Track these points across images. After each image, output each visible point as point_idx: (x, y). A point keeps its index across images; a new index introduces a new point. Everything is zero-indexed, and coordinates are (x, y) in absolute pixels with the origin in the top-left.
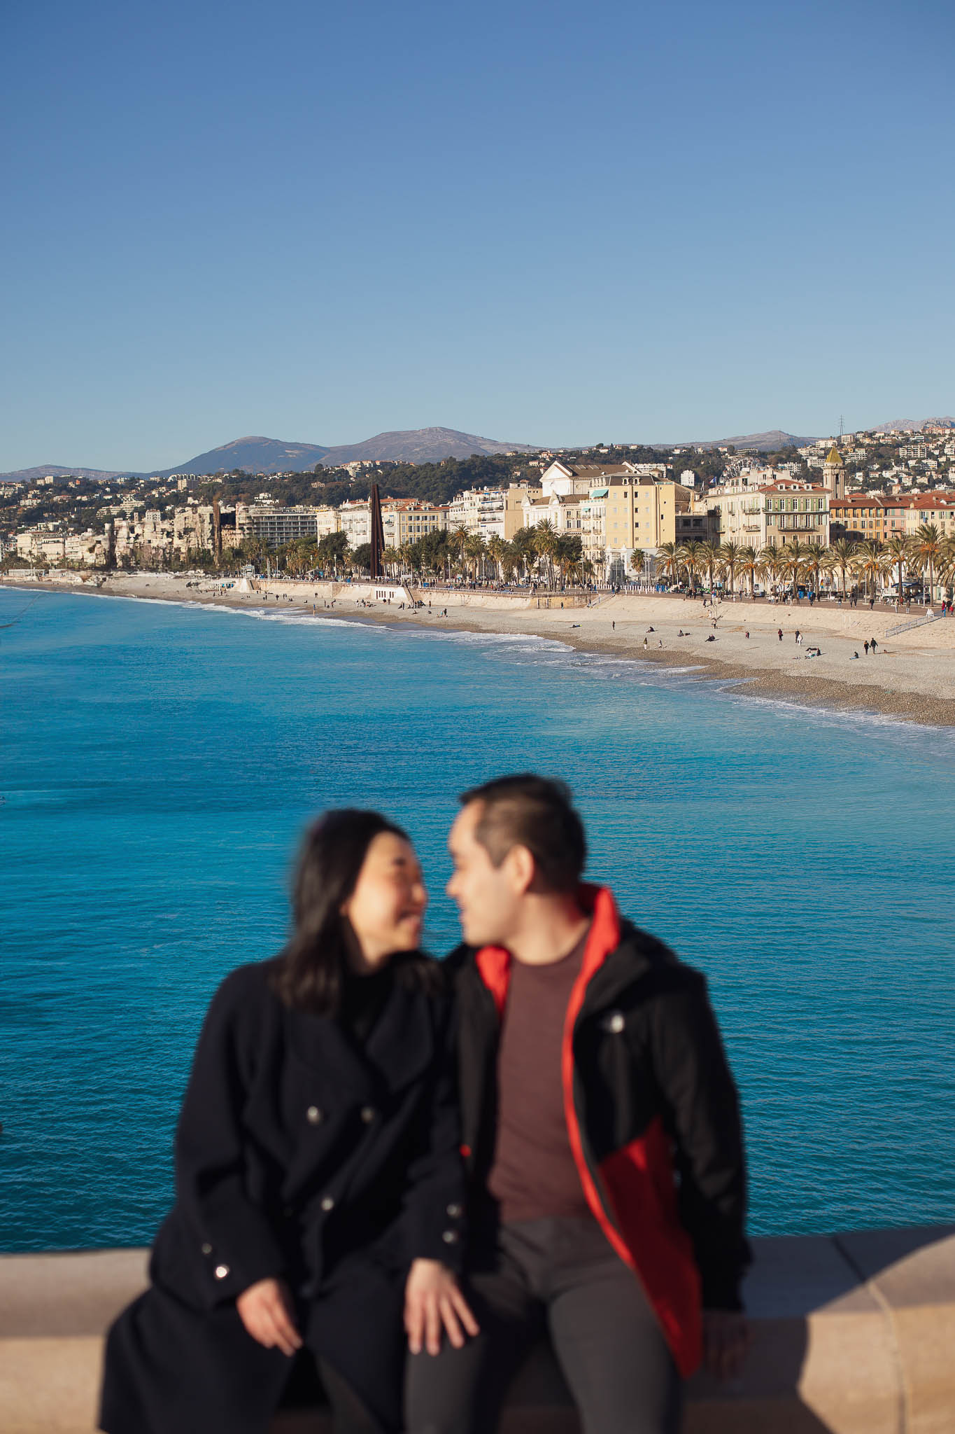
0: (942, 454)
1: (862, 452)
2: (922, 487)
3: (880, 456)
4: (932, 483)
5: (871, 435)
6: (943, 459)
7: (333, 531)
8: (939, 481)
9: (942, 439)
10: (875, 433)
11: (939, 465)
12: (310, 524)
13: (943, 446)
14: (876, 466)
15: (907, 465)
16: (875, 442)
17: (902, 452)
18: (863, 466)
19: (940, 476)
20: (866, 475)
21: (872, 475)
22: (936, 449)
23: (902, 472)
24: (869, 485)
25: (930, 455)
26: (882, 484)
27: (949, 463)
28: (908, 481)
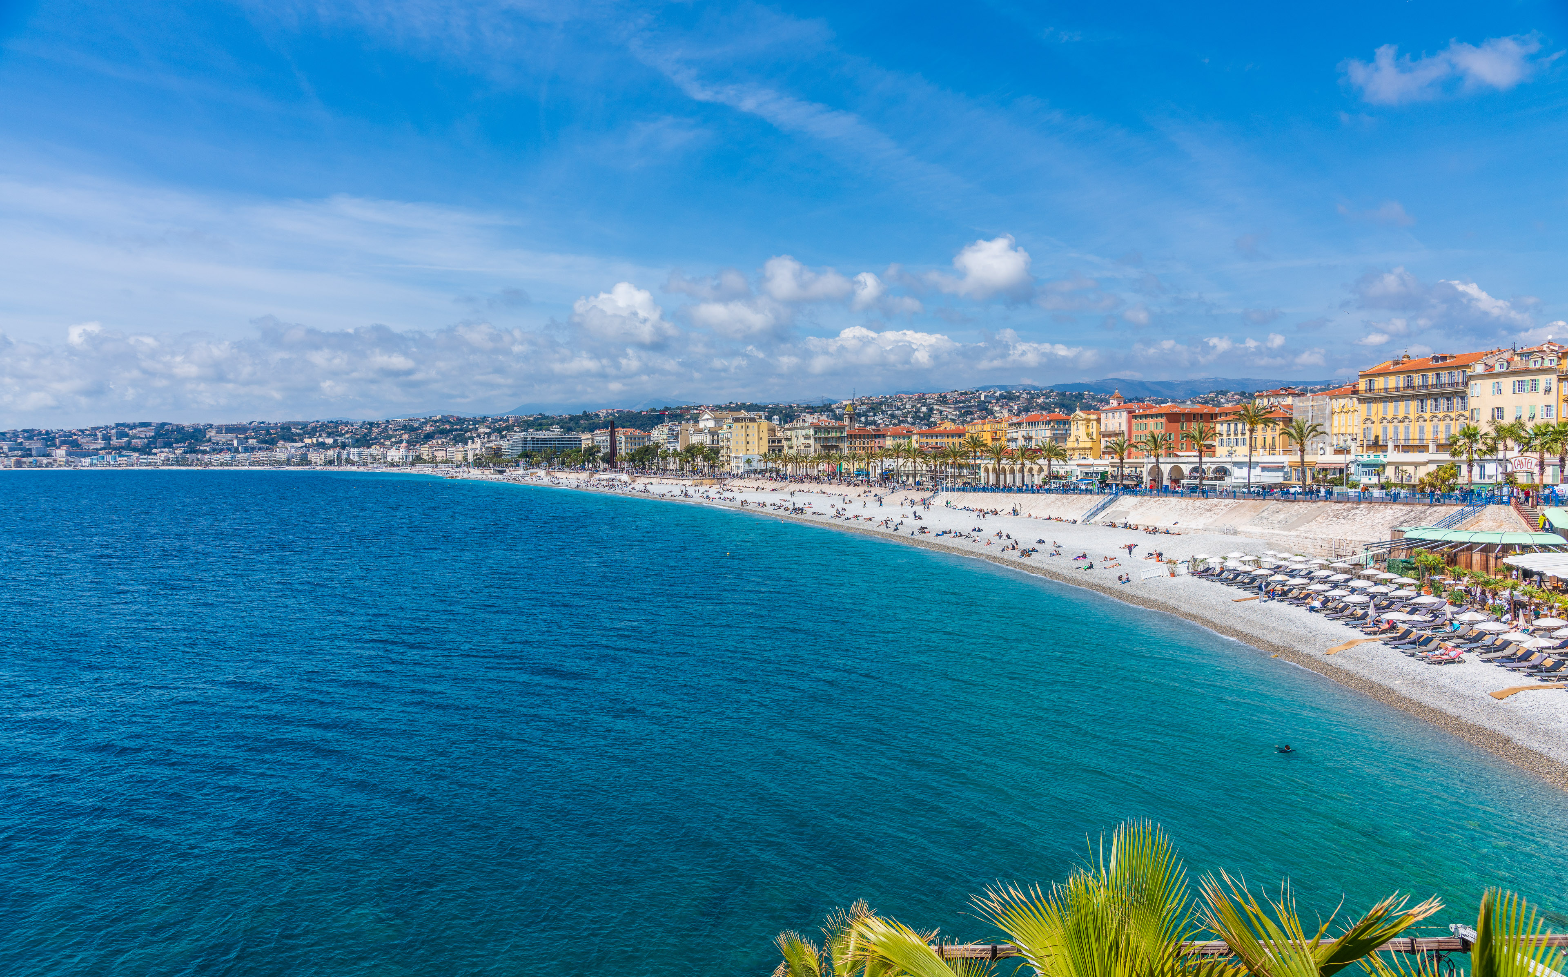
0: (905, 408)
1: (865, 406)
3: (873, 409)
4: (900, 422)
5: (869, 398)
7: (590, 445)
8: (903, 422)
9: (905, 400)
10: (871, 397)
11: (903, 413)
12: (580, 441)
13: (905, 405)
15: (887, 414)
16: (871, 402)
17: (885, 407)
18: (865, 414)
19: (904, 419)
20: (866, 419)
21: (869, 419)
22: (902, 405)
23: (884, 417)
24: (868, 423)
25: (899, 409)
26: (874, 423)
27: (908, 413)
28: (887, 421)
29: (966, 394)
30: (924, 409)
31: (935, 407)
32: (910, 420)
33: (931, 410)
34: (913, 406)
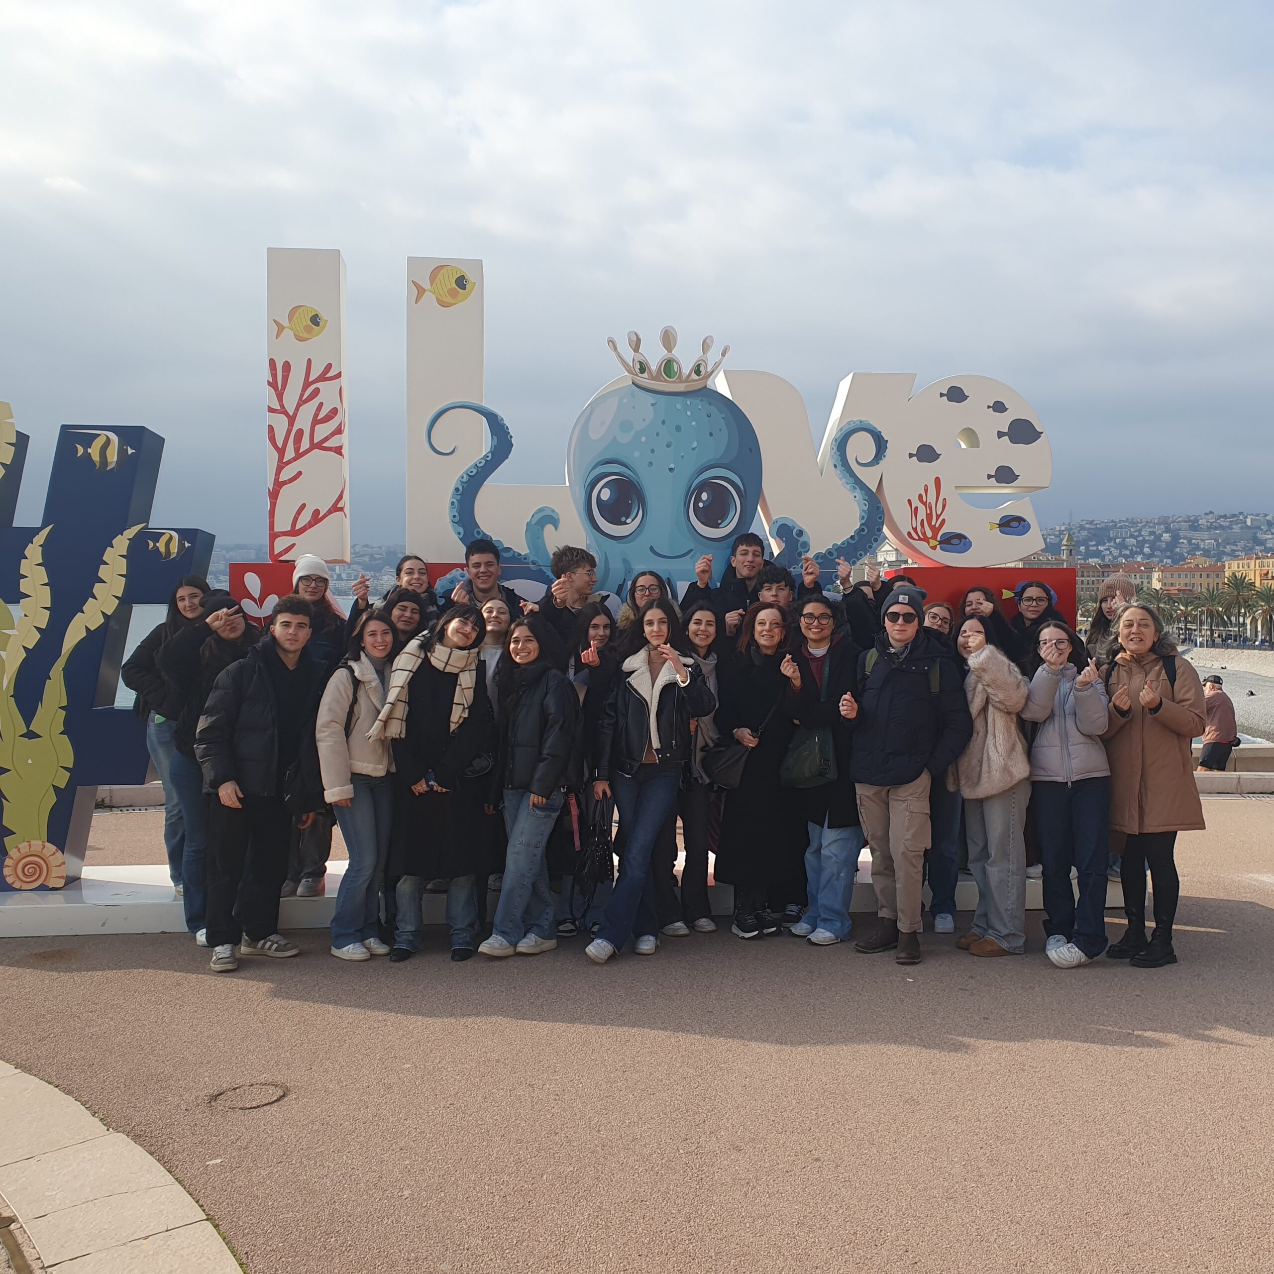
0: (1140, 535)
1: (1085, 533)
2: (1126, 557)
3: (1097, 536)
4: (1133, 554)
5: (1091, 522)
6: (1141, 538)
8: (1137, 553)
9: (1140, 525)
10: (1093, 521)
11: (1138, 541)
13: (1140, 531)
14: (1094, 543)
15: (1115, 542)
16: (1093, 527)
17: (1112, 534)
18: (1085, 543)
19: (1138, 550)
20: (1087, 548)
21: (1091, 548)
22: (1136, 531)
23: (1112, 546)
25: (1132, 536)
27: (1145, 541)
28: (1116, 552)
29: (1225, 517)
30: (1166, 536)
31: (1182, 533)
32: (1147, 550)
33: (1176, 538)
34: (1151, 533)
